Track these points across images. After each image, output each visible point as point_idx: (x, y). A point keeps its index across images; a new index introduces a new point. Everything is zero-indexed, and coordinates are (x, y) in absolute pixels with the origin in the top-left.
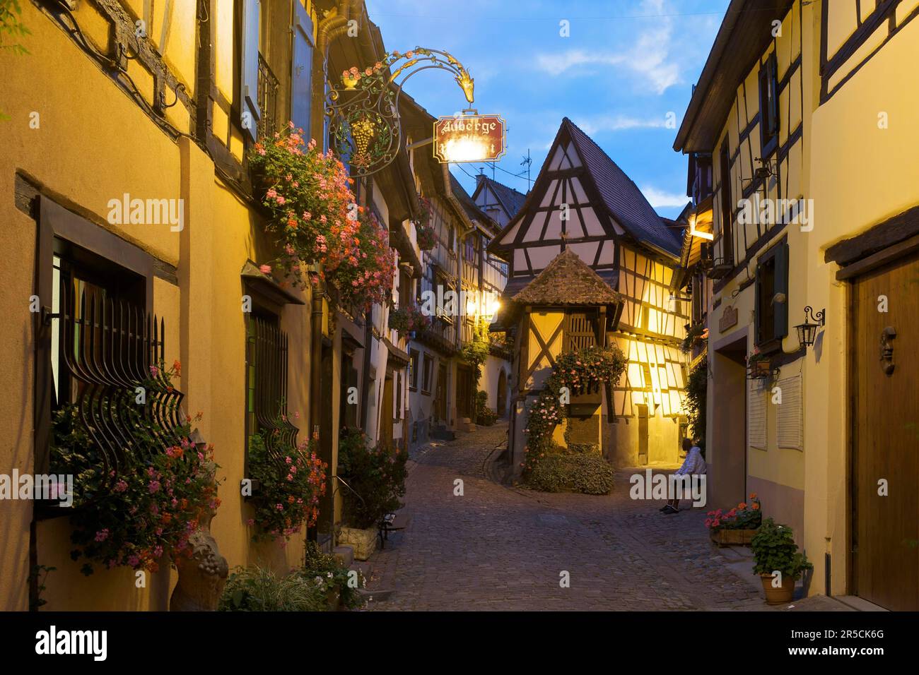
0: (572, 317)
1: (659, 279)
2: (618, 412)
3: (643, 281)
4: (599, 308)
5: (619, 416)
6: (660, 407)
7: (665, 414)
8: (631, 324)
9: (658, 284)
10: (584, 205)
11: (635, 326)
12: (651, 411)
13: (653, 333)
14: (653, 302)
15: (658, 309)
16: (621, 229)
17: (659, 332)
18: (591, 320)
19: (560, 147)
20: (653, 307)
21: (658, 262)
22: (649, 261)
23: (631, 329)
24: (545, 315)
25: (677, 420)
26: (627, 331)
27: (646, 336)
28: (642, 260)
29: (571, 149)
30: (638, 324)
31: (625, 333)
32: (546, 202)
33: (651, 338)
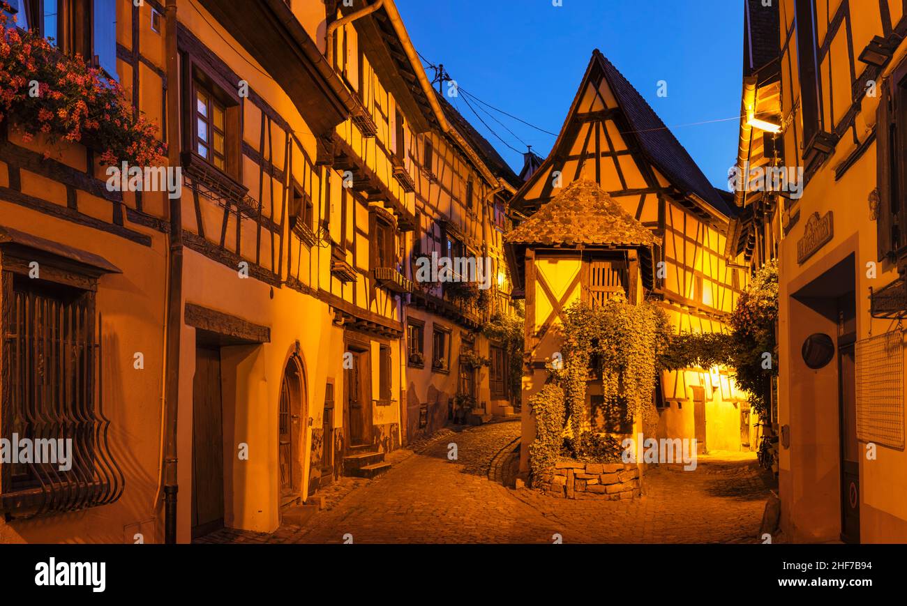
0: (592, 265)
1: (714, 247)
2: (669, 393)
3: (694, 246)
4: (627, 252)
5: (671, 399)
6: (718, 390)
7: (725, 398)
8: (682, 294)
9: (712, 252)
10: (621, 153)
11: (687, 296)
12: (708, 393)
13: (709, 307)
14: (707, 272)
15: (714, 281)
16: (666, 181)
17: (716, 307)
18: (618, 271)
19: (591, 84)
20: (708, 278)
21: (712, 228)
22: (701, 225)
23: (681, 301)
24: (556, 262)
25: (739, 404)
26: (677, 302)
27: (700, 310)
28: (693, 223)
29: (604, 86)
30: (690, 295)
31: (675, 304)
32: (576, 150)
33: (707, 313)
